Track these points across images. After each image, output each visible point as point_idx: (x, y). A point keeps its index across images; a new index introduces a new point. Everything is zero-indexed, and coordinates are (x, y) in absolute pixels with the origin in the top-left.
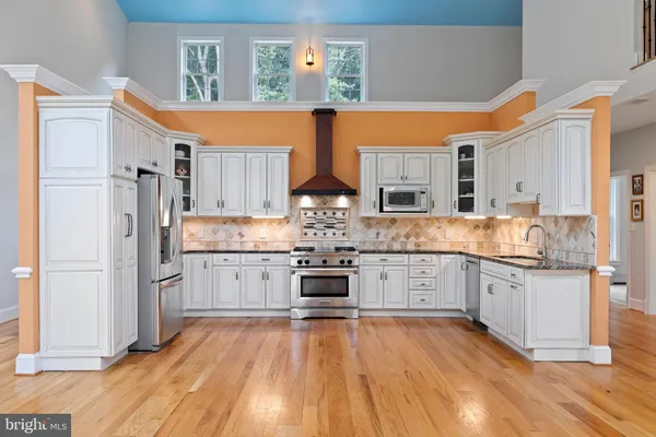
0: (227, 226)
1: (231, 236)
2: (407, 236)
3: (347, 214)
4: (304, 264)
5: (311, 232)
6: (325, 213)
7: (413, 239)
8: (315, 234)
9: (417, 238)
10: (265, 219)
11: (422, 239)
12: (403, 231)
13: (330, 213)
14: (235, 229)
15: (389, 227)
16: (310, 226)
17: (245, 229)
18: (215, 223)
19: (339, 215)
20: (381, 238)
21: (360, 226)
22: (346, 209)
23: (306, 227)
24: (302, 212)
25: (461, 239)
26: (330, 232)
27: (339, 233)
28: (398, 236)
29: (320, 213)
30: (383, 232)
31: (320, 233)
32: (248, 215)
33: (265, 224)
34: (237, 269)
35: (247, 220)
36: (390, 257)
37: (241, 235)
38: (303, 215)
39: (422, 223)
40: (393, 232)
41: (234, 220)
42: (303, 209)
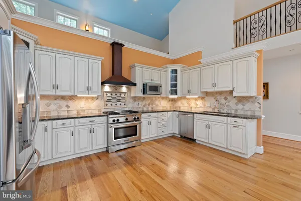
0: (57, 101)
1: (60, 107)
2: (149, 105)
3: (126, 95)
4: (116, 122)
5: (109, 104)
6: (116, 95)
7: (151, 106)
8: (111, 105)
9: (152, 105)
10: (83, 97)
11: (154, 106)
12: (147, 103)
13: (118, 95)
14: (63, 103)
15: (142, 101)
16: (109, 101)
17: (71, 103)
18: (48, 99)
19: (123, 95)
20: (140, 106)
21: (131, 101)
22: (126, 93)
23: (107, 101)
24: (105, 94)
25: (165, 105)
26: (118, 103)
27: (123, 104)
28: (146, 104)
29: (114, 94)
30: (140, 103)
31: (114, 104)
32: (76, 94)
33: (84, 100)
34: (72, 129)
35: (72, 98)
36: (152, 114)
37: (68, 106)
38: (105, 95)
39: (154, 99)
40: (144, 103)
41: (63, 98)
42: (106, 92)
